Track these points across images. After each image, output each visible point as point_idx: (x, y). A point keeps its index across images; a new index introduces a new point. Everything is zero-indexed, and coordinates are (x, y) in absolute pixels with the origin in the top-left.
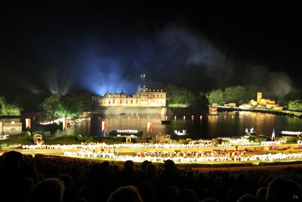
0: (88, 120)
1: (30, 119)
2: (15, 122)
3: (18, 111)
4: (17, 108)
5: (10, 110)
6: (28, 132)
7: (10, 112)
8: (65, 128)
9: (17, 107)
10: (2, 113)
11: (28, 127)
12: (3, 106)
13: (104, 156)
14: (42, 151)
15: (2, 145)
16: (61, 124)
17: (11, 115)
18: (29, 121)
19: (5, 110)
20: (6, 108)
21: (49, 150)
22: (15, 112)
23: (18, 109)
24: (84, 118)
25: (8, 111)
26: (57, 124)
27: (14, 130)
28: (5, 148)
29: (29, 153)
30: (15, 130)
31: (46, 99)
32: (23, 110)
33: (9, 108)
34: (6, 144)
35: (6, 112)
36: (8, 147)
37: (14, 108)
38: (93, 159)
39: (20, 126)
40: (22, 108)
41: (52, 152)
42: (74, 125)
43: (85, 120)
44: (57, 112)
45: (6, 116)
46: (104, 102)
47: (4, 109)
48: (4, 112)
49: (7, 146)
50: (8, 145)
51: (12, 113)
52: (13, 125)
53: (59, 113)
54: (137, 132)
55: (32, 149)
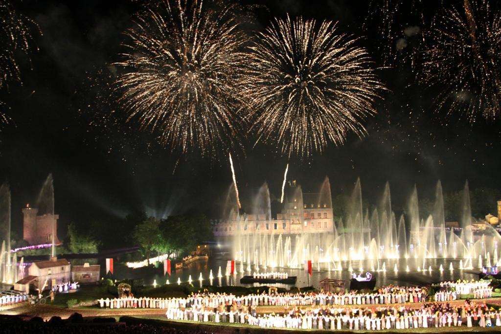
0: (205, 259)
1: (112, 259)
2: (90, 265)
3: (95, 246)
4: (93, 242)
5: (82, 244)
6: (109, 280)
7: (82, 247)
8: (167, 273)
9: (92, 240)
10: (70, 251)
11: (109, 271)
12: (72, 239)
13: (232, 320)
14: (131, 312)
15: (69, 302)
16: (161, 265)
17: (84, 252)
18: (111, 261)
19: (76, 244)
20: (77, 242)
21: (141, 310)
22: (90, 248)
23: (94, 244)
24: (198, 256)
25: (80, 247)
26: (154, 265)
27: (87, 277)
28: (74, 306)
29: (111, 315)
30: (89, 277)
31: (137, 226)
32: (102, 244)
33: (82, 242)
34: (76, 300)
35: (77, 248)
36: (78, 305)
37: (89, 242)
38: (214, 325)
39: (97, 270)
40: (100, 241)
41: (146, 313)
42: (181, 268)
43: (199, 260)
44: (154, 247)
45: (77, 254)
46: (230, 228)
47: (73, 244)
48: (74, 248)
49: (76, 304)
50: (78, 302)
51: (85, 249)
52: (87, 269)
53: (157, 248)
54: (287, 278)
55: (114, 308)
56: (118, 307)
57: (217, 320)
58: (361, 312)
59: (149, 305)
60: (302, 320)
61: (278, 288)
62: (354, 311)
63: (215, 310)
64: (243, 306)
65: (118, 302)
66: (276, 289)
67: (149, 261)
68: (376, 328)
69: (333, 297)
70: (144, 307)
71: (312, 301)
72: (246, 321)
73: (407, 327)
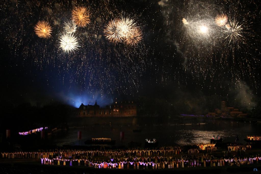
1: (10, 130)
6: (8, 142)
8: (42, 138)
11: (8, 137)
14: (21, 160)
21: (27, 159)
24: (61, 128)
26: (35, 133)
29: (8, 162)
38: (69, 167)
42: (51, 135)
46: (80, 113)
54: (111, 141)
55: (11, 158)
56: (13, 157)
57: (71, 164)
58: (150, 160)
59: (31, 157)
60: (118, 164)
61: (105, 147)
62: (146, 159)
63: (70, 159)
64: (85, 156)
65: (13, 155)
66: (104, 147)
67: (32, 131)
68: (157, 168)
69: (135, 152)
70: (29, 158)
71: (123, 154)
72: (87, 165)
73: (173, 167)
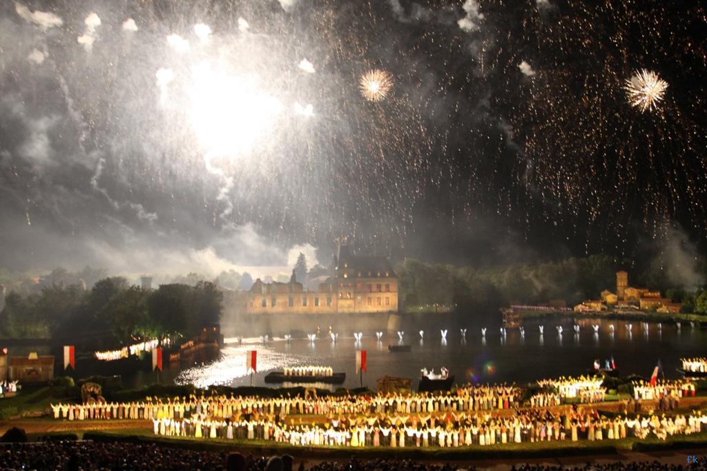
0: (213, 348)
1: (73, 347)
2: (38, 355)
3: (46, 327)
4: (43, 322)
5: (26, 324)
6: (68, 378)
7: (26, 329)
8: (157, 367)
9: (42, 318)
10: (8, 335)
11: (69, 365)
12: (10, 317)
13: (251, 435)
14: (101, 425)
15: (5, 411)
16: (147, 355)
17: (29, 336)
18: (71, 351)
19: (16, 325)
20: (19, 321)
21: (117, 421)
22: (38, 330)
23: (45, 324)
24: (203, 342)
25: (23, 328)
26: (137, 357)
27: (34, 373)
28: (12, 418)
29: (70, 429)
30: (37, 373)
32: (58, 325)
33: (26, 322)
34: (16, 409)
35: (19, 330)
36: (19, 416)
37: (37, 321)
38: (225, 442)
39: (49, 363)
40: (55, 321)
41: (124, 427)
42: (179, 360)
44: (138, 330)
45: (17, 340)
48: (12, 330)
49: (16, 414)
50: (19, 411)
51: (31, 332)
52: (33, 362)
53: (142, 331)
54: (331, 375)
55: (76, 419)
56: (82, 417)
57: (230, 435)
58: (433, 423)
59: (129, 415)
60: (351, 434)
61: (317, 389)
62: (424, 421)
63: (228, 420)
64: (267, 415)
65: (82, 411)
66: (315, 391)
67: (129, 351)
68: (452, 445)
69: (395, 402)
70: (121, 418)
71: (365, 408)
72: (272, 437)
73: (493, 442)
